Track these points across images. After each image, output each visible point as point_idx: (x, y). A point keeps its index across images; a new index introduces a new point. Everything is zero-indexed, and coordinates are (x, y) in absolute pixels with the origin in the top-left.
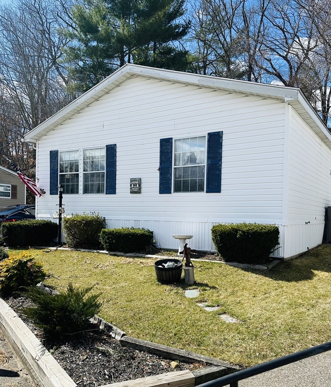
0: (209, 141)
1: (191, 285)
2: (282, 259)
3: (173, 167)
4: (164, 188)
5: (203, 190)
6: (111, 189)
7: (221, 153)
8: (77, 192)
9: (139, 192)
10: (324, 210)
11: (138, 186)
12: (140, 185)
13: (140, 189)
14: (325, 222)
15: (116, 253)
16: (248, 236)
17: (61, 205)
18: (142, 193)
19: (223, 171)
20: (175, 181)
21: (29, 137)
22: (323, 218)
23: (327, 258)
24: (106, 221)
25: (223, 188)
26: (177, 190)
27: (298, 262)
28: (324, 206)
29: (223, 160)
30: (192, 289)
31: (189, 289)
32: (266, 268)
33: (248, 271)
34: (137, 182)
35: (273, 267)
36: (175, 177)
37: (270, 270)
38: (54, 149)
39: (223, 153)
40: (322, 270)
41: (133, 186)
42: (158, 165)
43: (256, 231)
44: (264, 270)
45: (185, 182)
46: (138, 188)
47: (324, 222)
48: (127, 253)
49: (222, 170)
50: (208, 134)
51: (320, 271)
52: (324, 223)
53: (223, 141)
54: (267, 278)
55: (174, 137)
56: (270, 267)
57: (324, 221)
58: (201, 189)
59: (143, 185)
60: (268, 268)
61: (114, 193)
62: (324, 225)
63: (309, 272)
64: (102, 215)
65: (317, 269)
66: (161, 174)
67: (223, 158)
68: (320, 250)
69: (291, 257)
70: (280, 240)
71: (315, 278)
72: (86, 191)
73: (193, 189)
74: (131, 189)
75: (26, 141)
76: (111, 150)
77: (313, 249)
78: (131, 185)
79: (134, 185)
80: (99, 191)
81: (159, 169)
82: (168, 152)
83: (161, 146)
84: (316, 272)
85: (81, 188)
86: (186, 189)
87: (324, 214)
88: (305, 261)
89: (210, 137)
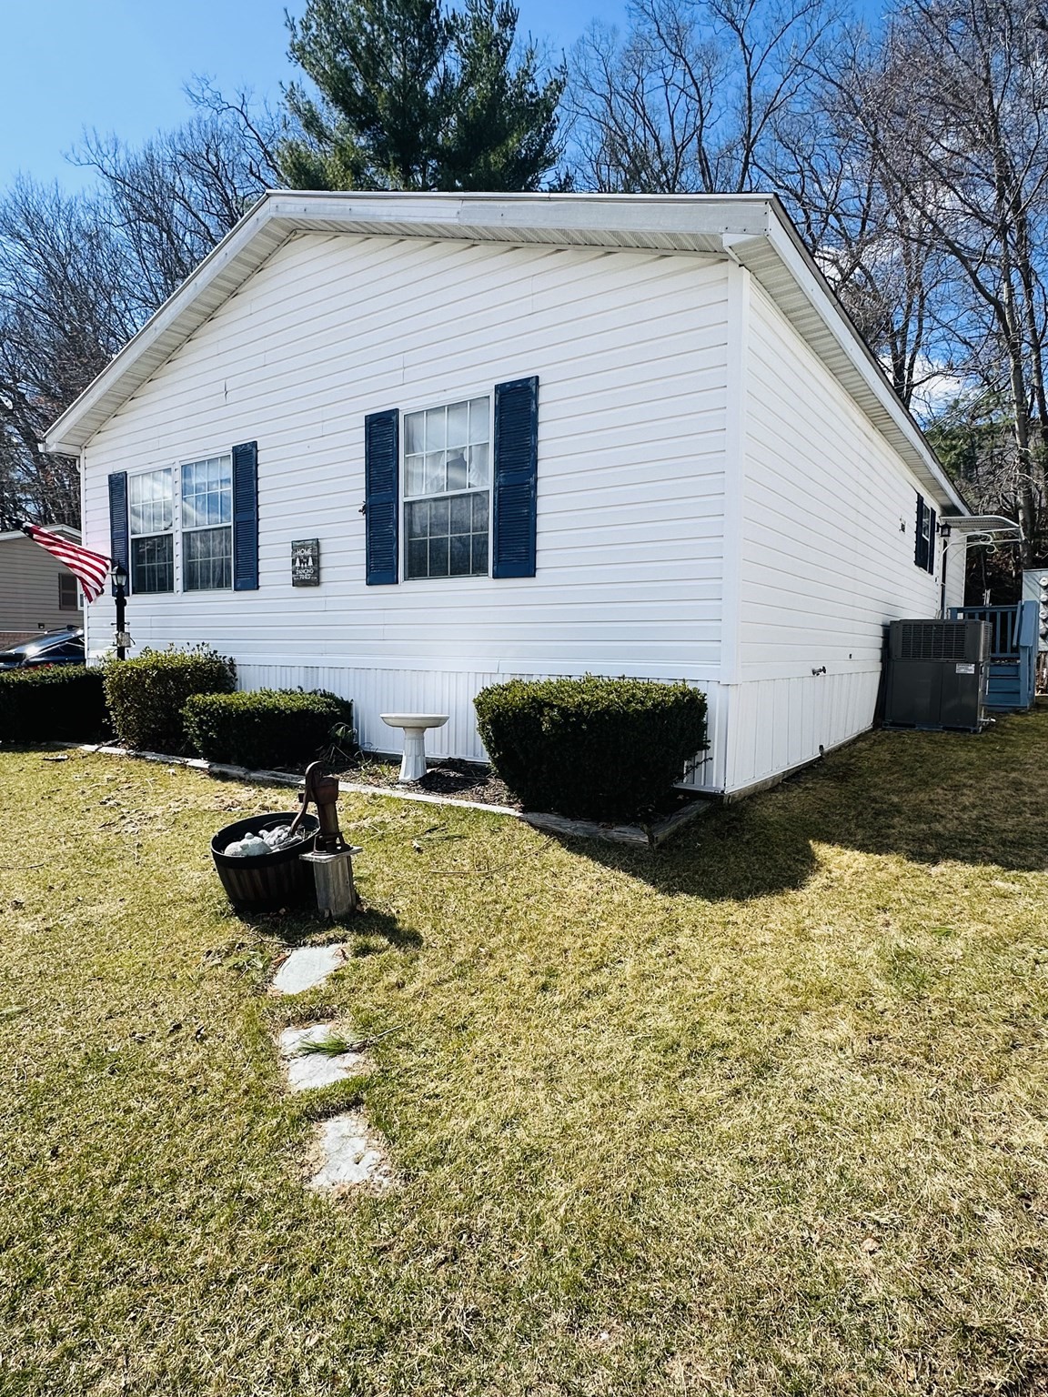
0: (499, 410)
1: (328, 924)
2: (716, 799)
3: (402, 499)
4: (380, 570)
5: (486, 571)
6: (247, 577)
7: (533, 450)
8: (171, 589)
9: (315, 581)
10: (880, 631)
11: (310, 563)
12: (316, 561)
13: (317, 572)
14: (883, 667)
15: (225, 769)
16: (577, 725)
17: (121, 624)
18: (323, 585)
19: (543, 506)
20: (410, 546)
21: (55, 441)
22: (878, 654)
23: (875, 785)
24: (238, 670)
25: (541, 560)
26: (416, 571)
27: (768, 811)
28: (881, 619)
29: (543, 469)
30: (322, 944)
31: (314, 944)
32: (645, 839)
33: (580, 852)
34: (308, 552)
35: (676, 834)
36: (410, 533)
37: (661, 846)
38: (117, 468)
39: (540, 446)
40: (847, 841)
41: (298, 564)
42: (360, 497)
43: (607, 710)
44: (640, 846)
45: (438, 546)
46: (311, 571)
47: (878, 667)
48: (254, 769)
49: (539, 501)
50: (497, 387)
51: (837, 849)
52: (880, 669)
53: (541, 409)
54: (637, 885)
55: (405, 408)
56: (661, 835)
57: (880, 664)
58: (480, 569)
59: (324, 561)
60: (652, 839)
61: (255, 586)
62: (876, 677)
63: (798, 852)
64: (226, 651)
65: (829, 839)
66: (370, 525)
67: (540, 464)
68: (861, 751)
69: (756, 787)
70: (714, 734)
71: (817, 882)
72: (190, 584)
73: (460, 569)
74: (294, 572)
75: (50, 450)
76: (245, 460)
77: (839, 749)
78: (294, 562)
79: (301, 562)
80: (221, 584)
81: (365, 510)
82: (387, 455)
83: (370, 436)
84: (822, 850)
85: (178, 574)
86: (439, 571)
87: (879, 642)
88: (797, 799)
89: (500, 399)
